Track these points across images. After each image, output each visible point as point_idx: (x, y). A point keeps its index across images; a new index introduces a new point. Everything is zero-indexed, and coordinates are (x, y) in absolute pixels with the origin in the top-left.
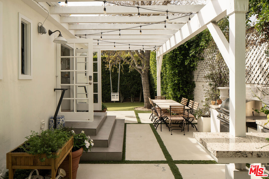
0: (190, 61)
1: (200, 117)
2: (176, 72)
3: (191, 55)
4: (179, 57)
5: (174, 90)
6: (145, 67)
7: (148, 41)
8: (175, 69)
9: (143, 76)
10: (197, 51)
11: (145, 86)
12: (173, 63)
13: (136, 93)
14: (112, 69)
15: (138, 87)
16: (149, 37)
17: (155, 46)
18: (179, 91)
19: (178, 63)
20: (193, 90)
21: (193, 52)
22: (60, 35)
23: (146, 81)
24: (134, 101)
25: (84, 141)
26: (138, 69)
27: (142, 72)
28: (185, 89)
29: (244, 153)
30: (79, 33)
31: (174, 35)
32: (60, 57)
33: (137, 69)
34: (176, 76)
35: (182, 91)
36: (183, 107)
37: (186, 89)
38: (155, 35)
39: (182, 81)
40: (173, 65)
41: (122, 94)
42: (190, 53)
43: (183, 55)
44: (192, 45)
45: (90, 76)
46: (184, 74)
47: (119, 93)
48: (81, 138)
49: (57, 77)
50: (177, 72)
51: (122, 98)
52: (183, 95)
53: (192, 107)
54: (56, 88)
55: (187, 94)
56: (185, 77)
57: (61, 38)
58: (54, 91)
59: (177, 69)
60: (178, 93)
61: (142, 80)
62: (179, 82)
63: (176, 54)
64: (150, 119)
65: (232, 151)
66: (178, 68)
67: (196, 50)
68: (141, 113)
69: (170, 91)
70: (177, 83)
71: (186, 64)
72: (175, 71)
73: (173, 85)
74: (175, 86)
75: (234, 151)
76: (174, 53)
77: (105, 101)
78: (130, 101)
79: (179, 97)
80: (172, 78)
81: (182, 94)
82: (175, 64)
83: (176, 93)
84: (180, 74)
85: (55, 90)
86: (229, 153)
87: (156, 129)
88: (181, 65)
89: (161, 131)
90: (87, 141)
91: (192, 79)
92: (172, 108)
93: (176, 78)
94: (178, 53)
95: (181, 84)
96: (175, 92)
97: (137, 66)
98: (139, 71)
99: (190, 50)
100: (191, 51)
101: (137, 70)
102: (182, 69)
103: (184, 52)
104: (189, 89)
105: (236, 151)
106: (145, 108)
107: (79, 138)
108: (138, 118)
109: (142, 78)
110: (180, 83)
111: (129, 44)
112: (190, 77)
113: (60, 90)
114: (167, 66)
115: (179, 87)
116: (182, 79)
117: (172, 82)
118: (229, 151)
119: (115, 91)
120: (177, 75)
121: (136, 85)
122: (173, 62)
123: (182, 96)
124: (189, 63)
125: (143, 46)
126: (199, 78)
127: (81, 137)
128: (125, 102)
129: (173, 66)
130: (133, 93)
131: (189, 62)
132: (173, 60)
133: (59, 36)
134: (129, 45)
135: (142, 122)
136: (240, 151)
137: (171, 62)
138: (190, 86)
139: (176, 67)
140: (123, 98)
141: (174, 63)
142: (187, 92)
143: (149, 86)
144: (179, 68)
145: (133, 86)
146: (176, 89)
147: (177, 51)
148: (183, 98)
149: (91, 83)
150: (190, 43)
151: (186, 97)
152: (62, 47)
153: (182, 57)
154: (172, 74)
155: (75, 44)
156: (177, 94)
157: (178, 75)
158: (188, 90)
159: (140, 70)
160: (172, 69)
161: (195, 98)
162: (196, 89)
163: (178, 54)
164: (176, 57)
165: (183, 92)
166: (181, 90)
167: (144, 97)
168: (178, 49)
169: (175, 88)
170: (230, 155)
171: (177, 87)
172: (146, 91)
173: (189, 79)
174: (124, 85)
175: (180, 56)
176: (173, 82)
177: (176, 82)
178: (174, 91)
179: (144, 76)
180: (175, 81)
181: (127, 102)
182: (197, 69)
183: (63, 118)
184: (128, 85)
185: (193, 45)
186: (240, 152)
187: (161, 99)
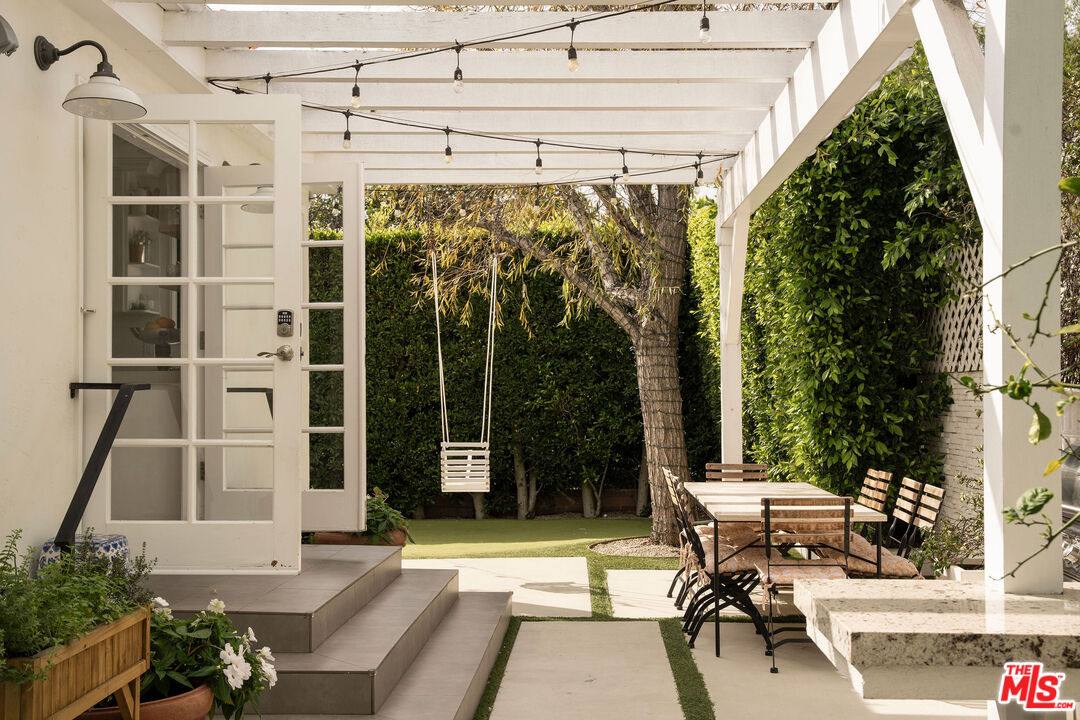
0: (913, 246)
1: (948, 568)
2: (830, 313)
3: (911, 207)
4: (847, 225)
5: (820, 424)
6: (654, 293)
7: (650, 122)
8: (826, 297)
9: (647, 348)
10: (949, 187)
11: (657, 406)
12: (812, 261)
13: (611, 460)
14: (461, 304)
15: (626, 423)
16: (652, 96)
17: (700, 156)
18: (854, 433)
19: (844, 259)
20: (942, 429)
21: (928, 192)
22: (104, 69)
23: (661, 378)
24: (603, 511)
25: (216, 654)
26: (613, 305)
27: (635, 322)
28: (886, 417)
29: (995, 645)
30: (229, 67)
31: (790, 79)
32: (105, 198)
33: (608, 301)
34: (835, 341)
35: (868, 430)
36: (843, 507)
37: (894, 423)
38: (678, 81)
39: (870, 367)
40: (814, 270)
41: (526, 467)
42: (910, 198)
43: (872, 210)
44: (926, 151)
45: (280, 313)
46: (882, 327)
47: (487, 445)
48: (205, 634)
49: (92, 319)
50: (836, 311)
51: (528, 489)
52: (877, 454)
53: (912, 520)
54: (81, 381)
55: (903, 449)
56: (890, 346)
57: (108, 88)
58: (73, 395)
59: (838, 297)
60: (846, 443)
61: (640, 372)
62: (852, 374)
63: (833, 208)
64: (670, 595)
65: (930, 635)
66: (845, 293)
67: (944, 177)
68: (628, 567)
69: (801, 437)
70: (836, 380)
71: (888, 261)
72: (825, 311)
73: (818, 394)
74: (829, 403)
75: (941, 636)
76: (818, 202)
77: (419, 512)
78: (580, 511)
79: (849, 466)
80: (809, 354)
81: (872, 452)
82: (826, 264)
83: (832, 442)
84: (856, 326)
85: (75, 388)
86: (918, 642)
87: (691, 645)
88: (860, 271)
89: (718, 654)
90: (236, 652)
91: (932, 358)
92: (777, 514)
93: (834, 352)
94: (842, 198)
95: (861, 388)
96: (828, 436)
97: (608, 284)
98: (618, 315)
99: (912, 178)
100: (916, 187)
101: (607, 307)
102: (866, 295)
103: (877, 193)
104: (910, 418)
105: (953, 635)
106: (658, 543)
107: (191, 635)
108: (600, 592)
109: (640, 362)
110: (855, 383)
111: (535, 138)
112: (916, 346)
113: (109, 391)
114: (787, 283)
115: (851, 407)
116: (870, 357)
117: (806, 379)
118: (915, 635)
119: (466, 431)
120: (835, 331)
121: (617, 409)
122: (812, 252)
123: (867, 462)
124: (908, 256)
125: (623, 151)
126: (966, 349)
127: (200, 627)
128: (548, 517)
129: (816, 279)
130: (593, 462)
131: (903, 250)
132: (814, 242)
133: (95, 75)
134: (538, 143)
135: (619, 612)
136: (976, 632)
137: (800, 251)
138: (916, 405)
139: (834, 283)
140: (533, 493)
141: (816, 257)
142: (904, 440)
143: (678, 407)
144: (849, 289)
145: (597, 416)
146: (836, 417)
147: (837, 189)
148: (872, 472)
149: (291, 352)
150: (912, 138)
151: (893, 467)
152: (120, 142)
153: (865, 224)
154: (808, 329)
155: (194, 125)
156: (838, 447)
157: (846, 336)
158: (904, 425)
159: (630, 309)
160: (809, 298)
161: (948, 477)
162: (955, 419)
163: (843, 206)
164: (833, 227)
165: (879, 438)
166: (863, 428)
167: (650, 476)
168: (844, 174)
169: (829, 415)
170: (920, 652)
171: (840, 406)
172: (662, 437)
173: (913, 360)
174: (538, 411)
175: (857, 216)
176: (817, 373)
177: (833, 374)
178: (821, 431)
179: (650, 344)
180: (824, 368)
181: (557, 517)
182: (956, 296)
183: (115, 546)
184: (562, 408)
185: (931, 148)
186: (975, 637)
187: (745, 480)
